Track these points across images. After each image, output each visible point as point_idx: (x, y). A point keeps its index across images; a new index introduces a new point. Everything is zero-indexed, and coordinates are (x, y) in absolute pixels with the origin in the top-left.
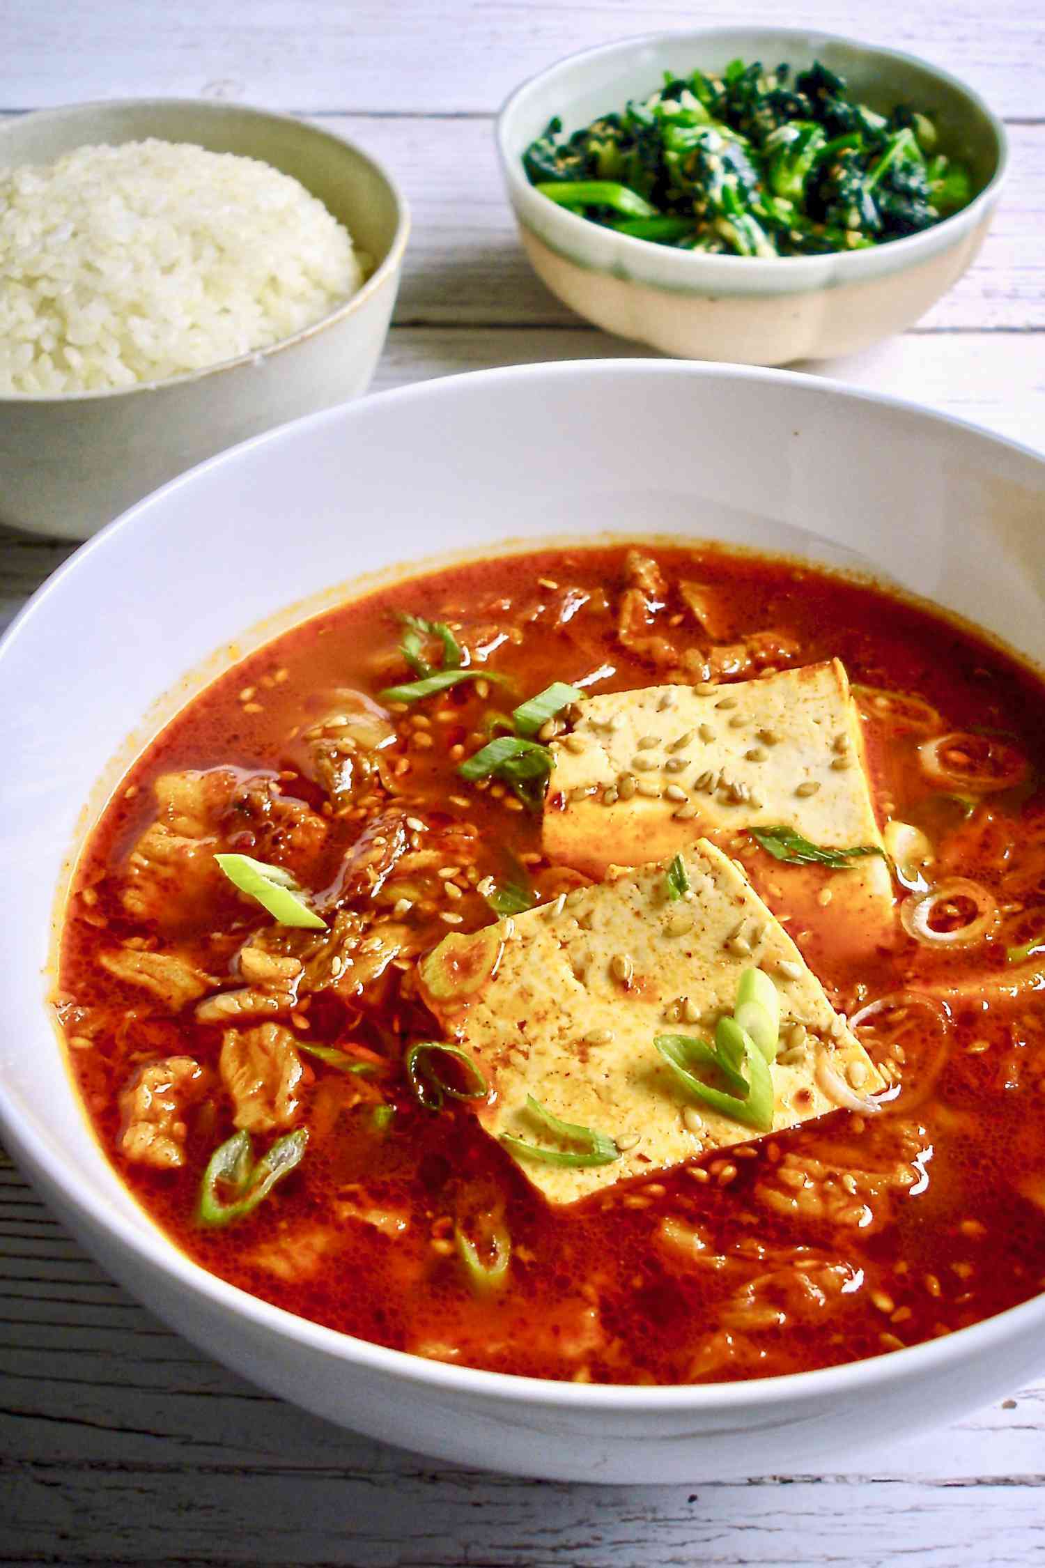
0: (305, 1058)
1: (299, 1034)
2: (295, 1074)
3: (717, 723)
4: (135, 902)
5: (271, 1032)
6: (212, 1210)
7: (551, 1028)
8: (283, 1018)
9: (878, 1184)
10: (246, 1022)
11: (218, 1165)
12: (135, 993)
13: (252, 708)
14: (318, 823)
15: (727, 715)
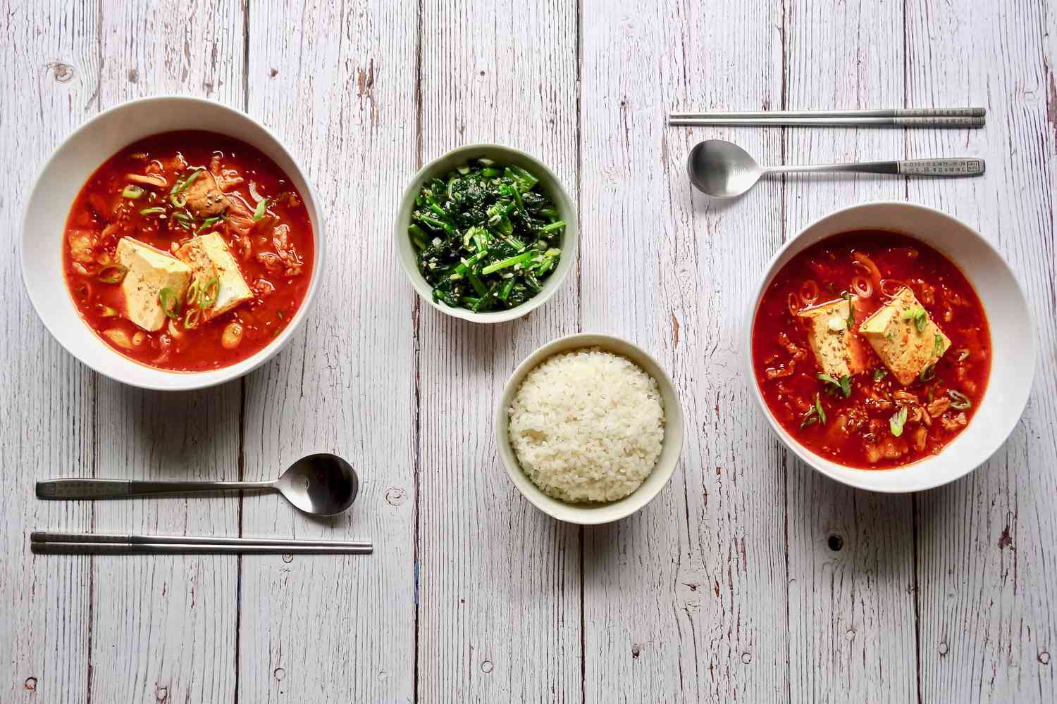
0: (933, 401)
1: (928, 404)
2: (936, 402)
3: (826, 342)
4: (906, 450)
5: (929, 409)
6: (968, 405)
7: (916, 355)
8: (926, 408)
9: (924, 287)
10: (930, 414)
11: (960, 407)
12: (928, 441)
13: (839, 451)
14: (873, 421)
15: (824, 341)
